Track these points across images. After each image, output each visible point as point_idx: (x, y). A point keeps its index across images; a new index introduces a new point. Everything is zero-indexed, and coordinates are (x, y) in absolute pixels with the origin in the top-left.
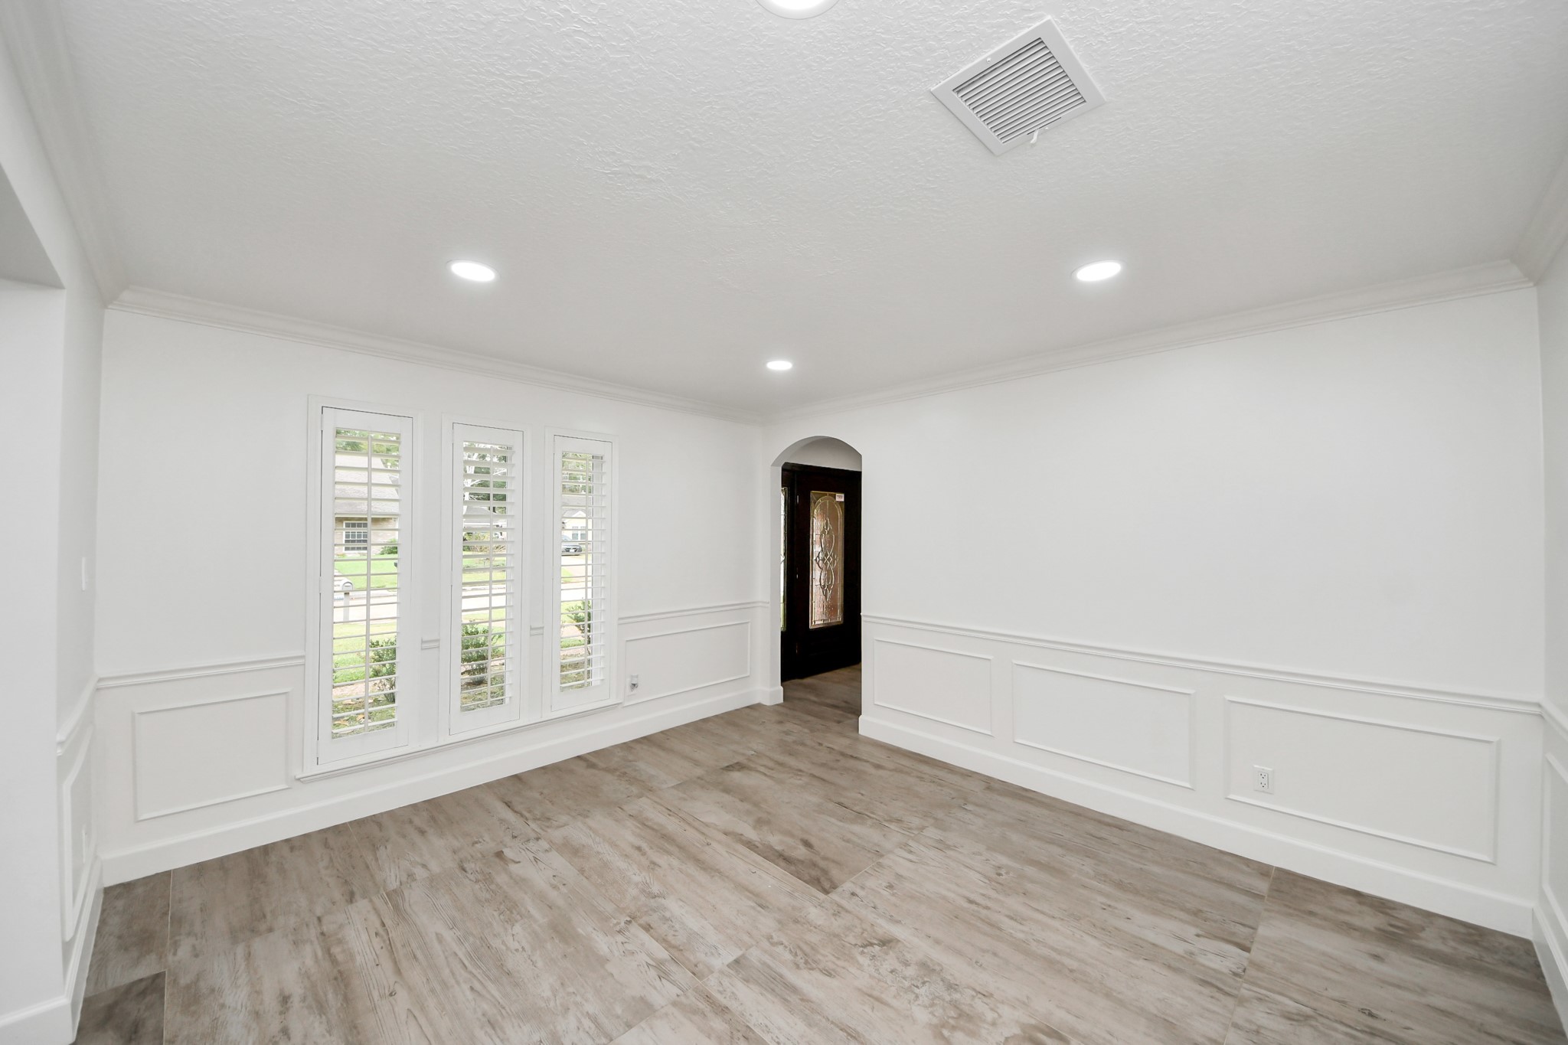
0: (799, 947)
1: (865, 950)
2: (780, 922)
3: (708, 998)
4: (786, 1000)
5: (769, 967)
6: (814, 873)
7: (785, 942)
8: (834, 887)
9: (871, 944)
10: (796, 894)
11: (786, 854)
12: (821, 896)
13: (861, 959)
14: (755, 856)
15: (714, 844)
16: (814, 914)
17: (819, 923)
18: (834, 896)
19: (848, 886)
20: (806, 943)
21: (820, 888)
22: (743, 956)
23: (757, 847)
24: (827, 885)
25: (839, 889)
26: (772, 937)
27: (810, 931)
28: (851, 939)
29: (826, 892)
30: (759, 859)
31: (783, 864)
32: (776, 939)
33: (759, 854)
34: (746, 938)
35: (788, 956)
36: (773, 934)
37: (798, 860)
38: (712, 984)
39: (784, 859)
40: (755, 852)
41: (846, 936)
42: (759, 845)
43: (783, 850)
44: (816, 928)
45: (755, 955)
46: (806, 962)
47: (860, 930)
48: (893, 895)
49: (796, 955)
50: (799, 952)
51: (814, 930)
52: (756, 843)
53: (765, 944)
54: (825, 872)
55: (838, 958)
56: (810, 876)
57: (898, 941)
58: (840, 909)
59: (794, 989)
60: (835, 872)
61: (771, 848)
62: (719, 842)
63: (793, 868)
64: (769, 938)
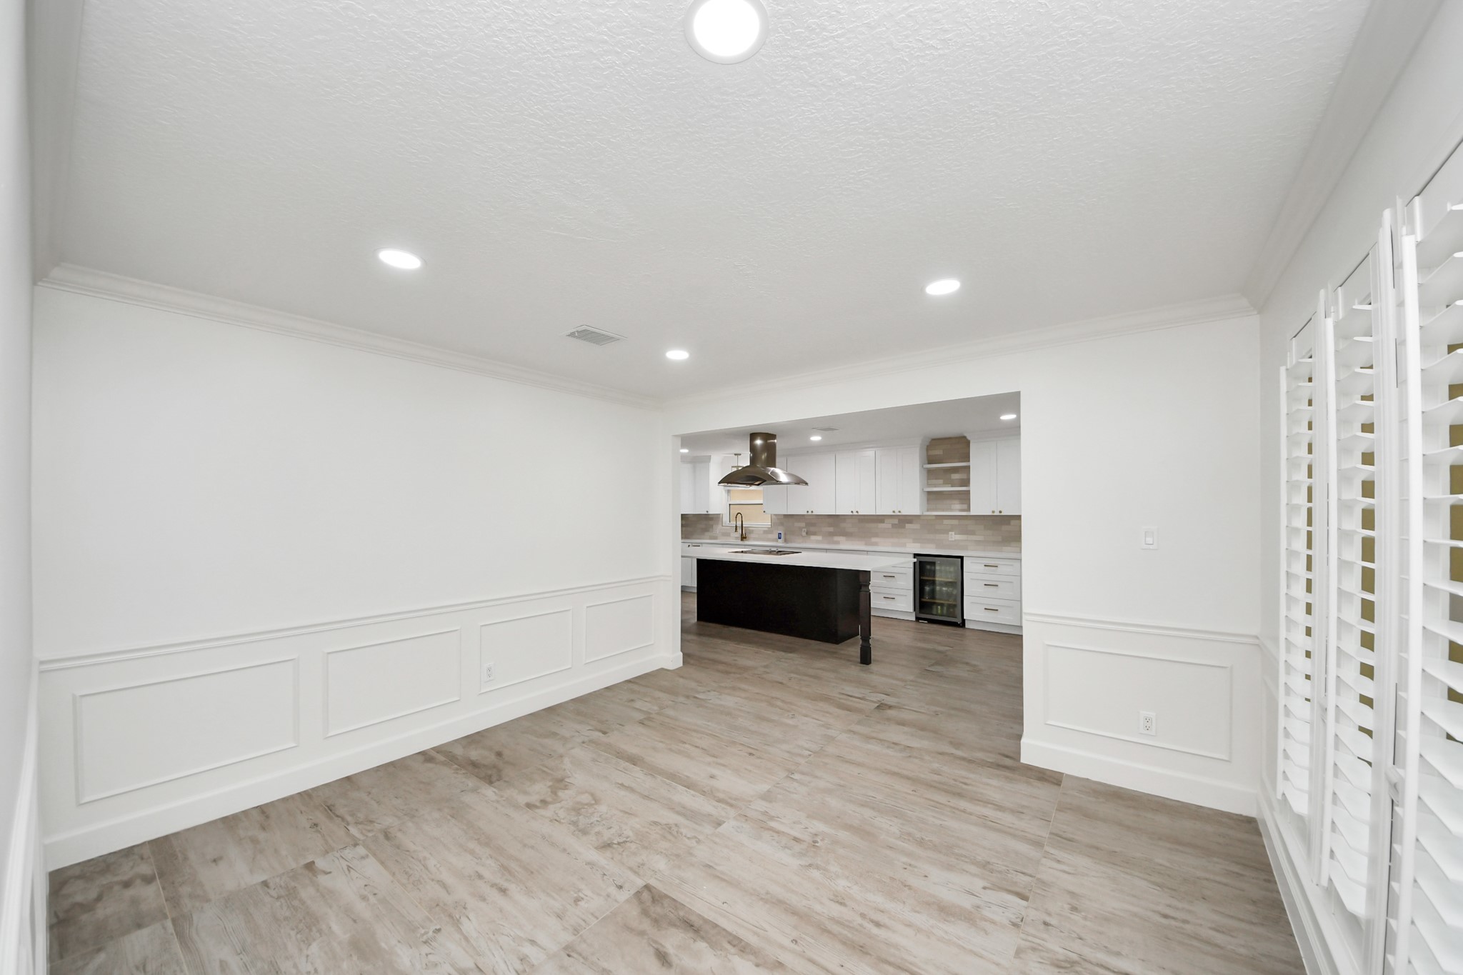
0: (676, 838)
1: (625, 839)
2: (691, 854)
3: (731, 805)
4: (684, 808)
5: (697, 824)
6: (656, 910)
7: (687, 840)
8: (638, 894)
9: (619, 844)
10: (677, 881)
11: (691, 934)
12: (653, 882)
13: (631, 834)
14: (730, 927)
15: (787, 942)
16: (661, 864)
17: (658, 856)
18: (640, 883)
19: (623, 896)
20: (670, 840)
21: (653, 890)
22: (716, 828)
23: (729, 942)
24: (646, 895)
25: (633, 892)
26: (697, 842)
27: (665, 849)
28: (633, 846)
29: (647, 887)
30: (723, 923)
31: (693, 918)
32: (694, 841)
33: (724, 930)
34: (717, 840)
35: (684, 831)
36: (695, 844)
37: (675, 925)
38: (732, 812)
39: (692, 926)
40: (730, 934)
41: (637, 848)
42: (728, 947)
43: (695, 941)
44: (661, 852)
45: (708, 829)
46: (670, 828)
47: (624, 853)
48: (580, 890)
49: (677, 832)
50: (675, 833)
51: (662, 850)
52: (733, 950)
53: (701, 837)
54: (645, 912)
55: (647, 832)
56: (662, 904)
57: (596, 848)
58: (637, 870)
59: (679, 813)
60: (634, 912)
61: (713, 945)
62: (782, 947)
63: (681, 913)
64: (699, 842)
